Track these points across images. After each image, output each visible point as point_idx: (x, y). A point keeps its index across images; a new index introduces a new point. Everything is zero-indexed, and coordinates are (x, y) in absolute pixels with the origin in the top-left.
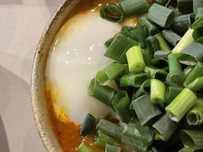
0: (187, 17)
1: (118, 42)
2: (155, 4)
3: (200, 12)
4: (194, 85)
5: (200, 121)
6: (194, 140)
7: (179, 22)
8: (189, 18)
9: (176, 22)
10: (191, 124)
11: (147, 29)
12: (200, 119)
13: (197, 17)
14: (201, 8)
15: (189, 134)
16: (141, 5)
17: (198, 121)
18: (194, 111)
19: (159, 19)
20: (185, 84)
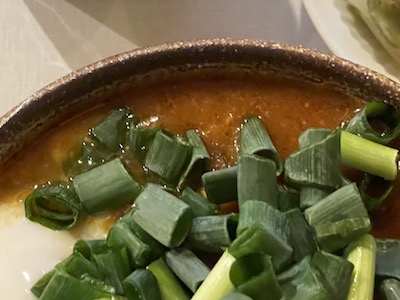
0: (220, 224)
1: (58, 291)
2: (150, 186)
3: (250, 213)
7: (205, 233)
8: (225, 227)
9: (198, 234)
11: (129, 252)
13: (240, 227)
16: (120, 187)
19: (158, 226)
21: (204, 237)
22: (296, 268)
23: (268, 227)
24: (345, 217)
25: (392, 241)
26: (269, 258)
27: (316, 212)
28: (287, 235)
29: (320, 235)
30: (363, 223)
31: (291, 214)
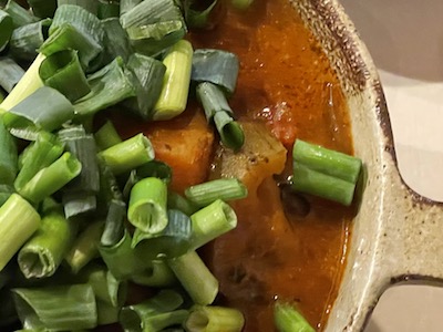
0: (36, 28)
3: (62, 15)
4: (34, 186)
5: (50, 269)
6: (37, 312)
7: (23, 39)
8: (40, 31)
9: (17, 41)
10: (31, 275)
12: (48, 265)
13: (52, 27)
14: (66, 6)
15: (27, 299)
17: (45, 269)
18: (34, 247)
20: (17, 184)
21: (23, 44)
22: (107, 68)
23: (79, 27)
24: (157, 21)
25: (212, 51)
26: (75, 53)
27: (130, 17)
28: (99, 37)
29: (132, 37)
30: (175, 27)
31: (109, 22)
